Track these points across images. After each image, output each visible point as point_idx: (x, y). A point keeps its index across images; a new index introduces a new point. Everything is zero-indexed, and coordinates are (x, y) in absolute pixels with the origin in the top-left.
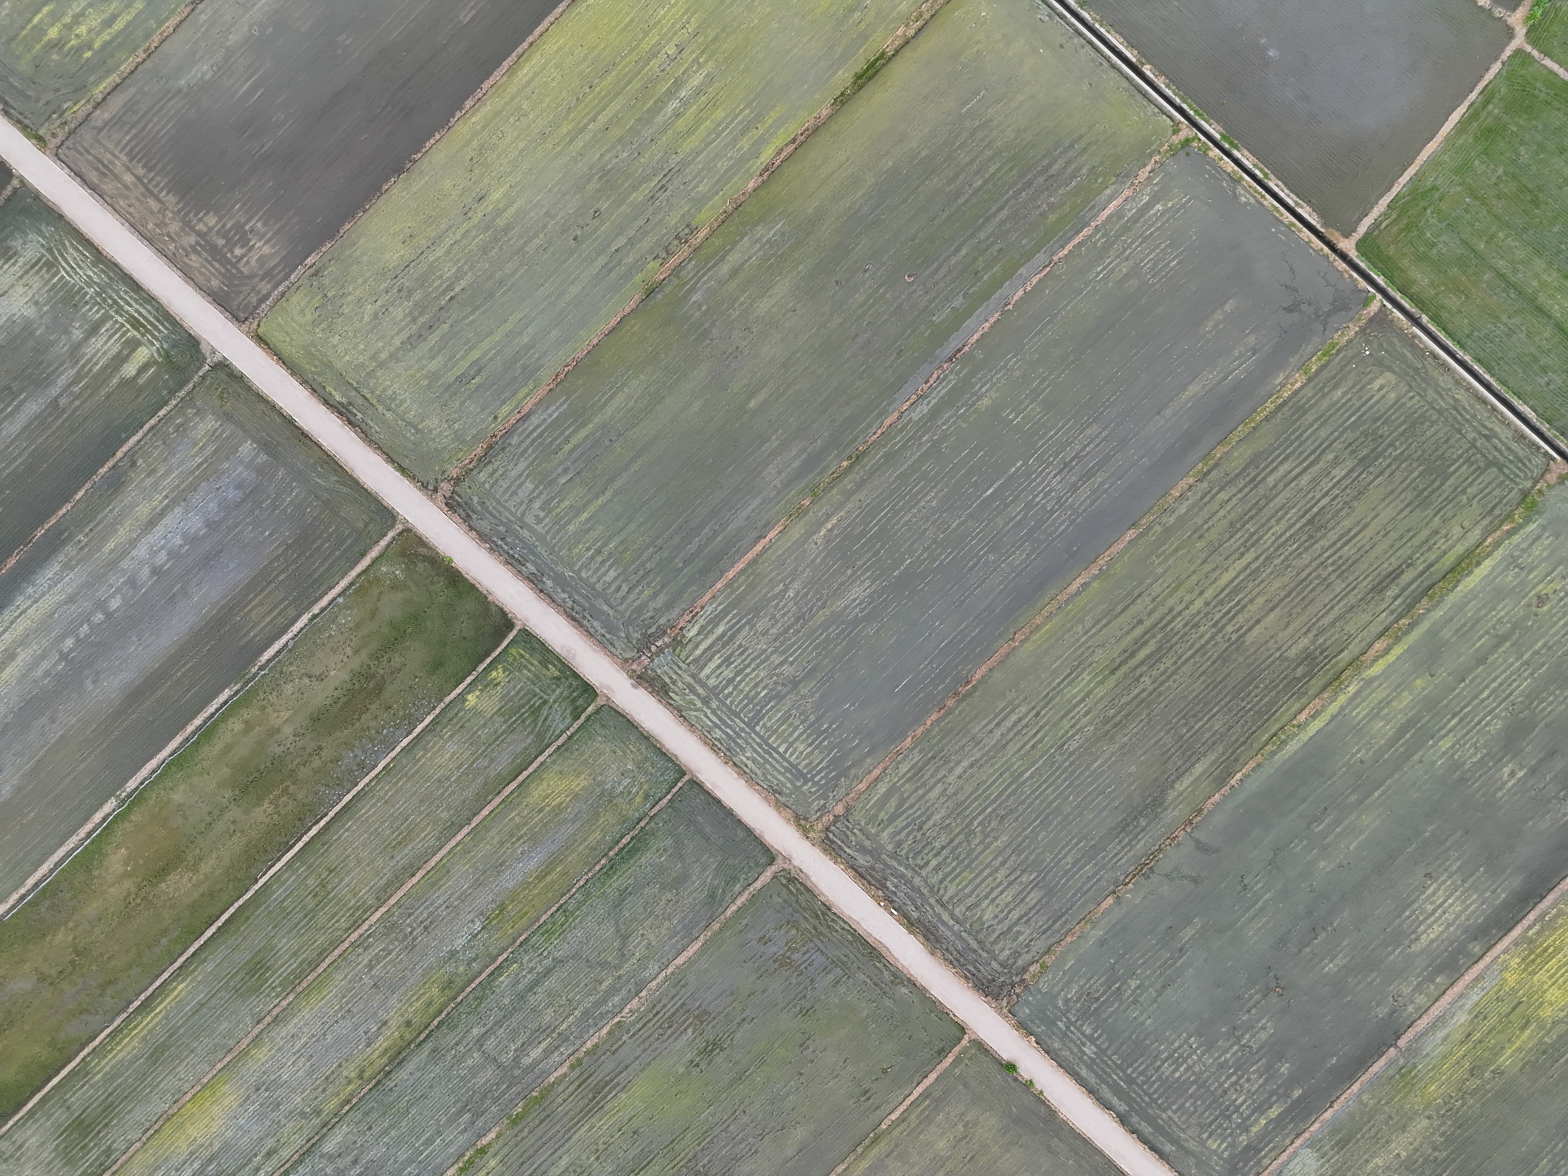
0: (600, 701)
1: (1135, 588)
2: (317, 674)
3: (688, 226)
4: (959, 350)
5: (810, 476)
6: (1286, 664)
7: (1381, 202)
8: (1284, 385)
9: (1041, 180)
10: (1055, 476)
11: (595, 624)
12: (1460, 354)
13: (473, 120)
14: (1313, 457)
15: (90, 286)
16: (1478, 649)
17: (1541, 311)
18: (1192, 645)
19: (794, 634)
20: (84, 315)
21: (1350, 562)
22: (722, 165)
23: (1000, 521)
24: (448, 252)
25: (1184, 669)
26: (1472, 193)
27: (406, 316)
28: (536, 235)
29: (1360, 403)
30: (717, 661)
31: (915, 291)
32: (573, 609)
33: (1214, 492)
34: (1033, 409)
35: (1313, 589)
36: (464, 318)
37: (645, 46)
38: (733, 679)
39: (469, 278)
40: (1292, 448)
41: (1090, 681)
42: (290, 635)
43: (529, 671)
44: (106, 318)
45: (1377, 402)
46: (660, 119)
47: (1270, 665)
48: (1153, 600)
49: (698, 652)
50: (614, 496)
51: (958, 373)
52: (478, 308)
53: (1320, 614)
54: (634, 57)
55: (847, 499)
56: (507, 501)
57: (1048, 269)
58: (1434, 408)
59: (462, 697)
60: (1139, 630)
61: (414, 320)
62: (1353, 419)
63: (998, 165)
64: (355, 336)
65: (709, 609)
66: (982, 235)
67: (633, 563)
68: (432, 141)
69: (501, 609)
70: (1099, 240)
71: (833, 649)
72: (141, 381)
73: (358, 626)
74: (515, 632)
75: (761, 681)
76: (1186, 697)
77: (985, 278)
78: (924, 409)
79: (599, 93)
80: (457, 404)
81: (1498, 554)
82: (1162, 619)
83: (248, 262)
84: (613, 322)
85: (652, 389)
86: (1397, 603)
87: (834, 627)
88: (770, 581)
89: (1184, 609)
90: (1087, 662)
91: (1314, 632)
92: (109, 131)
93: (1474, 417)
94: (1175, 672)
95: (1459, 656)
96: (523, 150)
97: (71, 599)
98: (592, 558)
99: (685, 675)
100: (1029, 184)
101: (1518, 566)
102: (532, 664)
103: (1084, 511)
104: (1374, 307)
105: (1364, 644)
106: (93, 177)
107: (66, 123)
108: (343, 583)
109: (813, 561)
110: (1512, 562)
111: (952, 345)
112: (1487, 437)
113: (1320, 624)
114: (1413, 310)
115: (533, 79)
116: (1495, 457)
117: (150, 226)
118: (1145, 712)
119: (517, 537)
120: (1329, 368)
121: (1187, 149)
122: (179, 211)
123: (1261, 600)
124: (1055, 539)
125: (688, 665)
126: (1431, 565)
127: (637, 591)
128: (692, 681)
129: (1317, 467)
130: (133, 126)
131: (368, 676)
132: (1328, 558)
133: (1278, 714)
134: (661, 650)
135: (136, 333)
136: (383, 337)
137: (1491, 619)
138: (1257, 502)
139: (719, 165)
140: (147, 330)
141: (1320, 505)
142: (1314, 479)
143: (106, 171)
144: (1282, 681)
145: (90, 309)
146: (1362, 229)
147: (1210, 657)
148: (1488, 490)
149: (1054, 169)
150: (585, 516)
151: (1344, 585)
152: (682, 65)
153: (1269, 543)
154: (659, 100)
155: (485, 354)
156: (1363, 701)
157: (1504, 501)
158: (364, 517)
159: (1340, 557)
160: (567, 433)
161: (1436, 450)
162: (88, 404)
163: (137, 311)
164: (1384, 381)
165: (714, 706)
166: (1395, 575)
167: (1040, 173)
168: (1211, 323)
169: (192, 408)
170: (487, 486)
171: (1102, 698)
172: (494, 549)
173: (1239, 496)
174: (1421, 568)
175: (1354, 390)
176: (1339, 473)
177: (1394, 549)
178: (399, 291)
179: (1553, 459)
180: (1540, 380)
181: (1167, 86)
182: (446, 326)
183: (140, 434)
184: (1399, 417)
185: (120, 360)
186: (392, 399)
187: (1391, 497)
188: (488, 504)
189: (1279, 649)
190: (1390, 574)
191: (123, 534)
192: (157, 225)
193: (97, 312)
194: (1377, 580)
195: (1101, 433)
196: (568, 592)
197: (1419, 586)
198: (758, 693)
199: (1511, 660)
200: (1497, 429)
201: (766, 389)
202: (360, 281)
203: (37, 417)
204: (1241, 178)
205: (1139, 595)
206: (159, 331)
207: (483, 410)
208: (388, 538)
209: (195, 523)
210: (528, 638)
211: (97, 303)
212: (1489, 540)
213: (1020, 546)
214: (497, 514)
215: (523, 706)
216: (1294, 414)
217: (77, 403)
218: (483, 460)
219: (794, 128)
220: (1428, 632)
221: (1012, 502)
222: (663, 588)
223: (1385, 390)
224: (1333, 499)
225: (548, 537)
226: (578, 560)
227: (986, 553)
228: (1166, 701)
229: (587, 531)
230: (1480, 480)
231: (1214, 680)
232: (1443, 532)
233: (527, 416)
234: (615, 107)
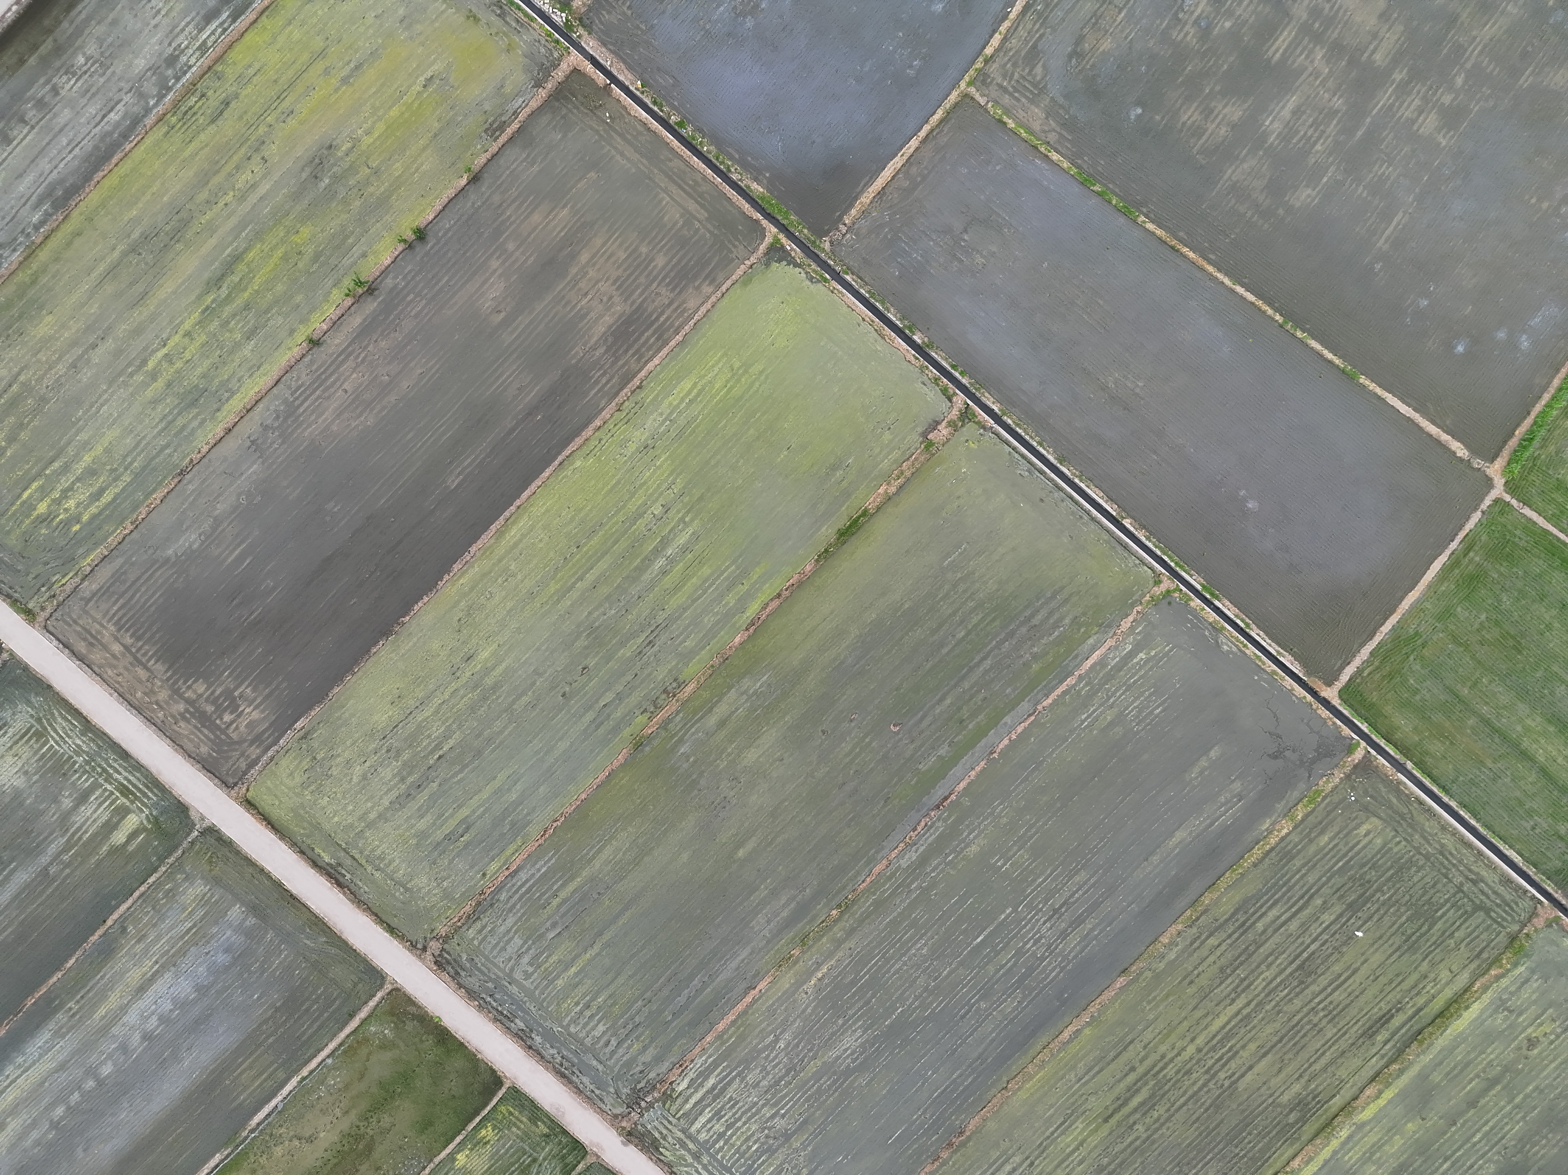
0: (590, 1160)
1: (1127, 1034)
2: (307, 1135)
3: (675, 680)
4: (946, 798)
5: (800, 925)
6: (1279, 1110)
7: (1362, 651)
8: (1271, 832)
9: (1024, 630)
10: (1045, 923)
11: (585, 1080)
12: (1446, 799)
13: (461, 581)
14: (1301, 902)
15: (78, 755)
16: (1469, 1092)
17: (1526, 756)
18: (1185, 1092)
19: (786, 1086)
20: (74, 784)
21: (1340, 1007)
22: (708, 620)
23: (991, 969)
24: (437, 712)
25: (1177, 1116)
26: (1455, 640)
27: (394, 776)
28: (524, 693)
29: (1347, 848)
30: (707, 1114)
31: (901, 740)
32: (561, 1065)
33: (1203, 937)
34: (1022, 856)
35: (1305, 1035)
36: (453, 777)
37: (632, 507)
38: (725, 1133)
39: (457, 736)
40: (1280, 894)
41: (1083, 1130)
42: (279, 1098)
43: (519, 1128)
44: (95, 786)
45: (1364, 847)
46: (647, 577)
47: (1263, 1111)
48: (1145, 1047)
49: (688, 1106)
50: (602, 950)
51: (945, 820)
52: (467, 766)
53: (1312, 1060)
54: (621, 517)
55: (837, 948)
56: (495, 957)
57: (1033, 718)
58: (1420, 853)
59: (451, 1157)
60: (1132, 1078)
61: (403, 780)
62: (1340, 864)
63: (979, 617)
64: (344, 798)
65: (699, 1062)
66: (966, 685)
67: (622, 1017)
68: (420, 604)
69: (491, 1069)
70: (1083, 688)
71: (826, 1101)
72: (131, 848)
73: (347, 1087)
74: (504, 1090)
75: (753, 1135)
76: (1179, 1144)
77: (970, 726)
78: (913, 856)
79: (586, 553)
80: (446, 862)
81: (1487, 998)
82: (1154, 1066)
83: (237, 728)
84: (602, 776)
85: (640, 841)
86: (1387, 1047)
87: (825, 1078)
88: (761, 1032)
89: (1176, 1056)
90: (1081, 1110)
91: (1306, 1078)
92: (97, 602)
93: (1460, 861)
94: (1168, 1119)
95: (1450, 1100)
96: (511, 610)
97: (62, 1067)
98: (581, 1012)
99: (675, 1130)
100: (1012, 634)
101: (1507, 1009)
102: (521, 1122)
103: (1075, 957)
104: (1359, 755)
105: (1355, 1089)
106: (81, 647)
107: (54, 596)
108: (332, 1046)
109: (804, 1011)
110: (1500, 1005)
111: (939, 793)
112: (1474, 882)
113: (1312, 1069)
114: (1398, 756)
115: (520, 540)
116: (1481, 900)
117: (139, 694)
118: (1139, 1160)
119: (506, 994)
120: (1315, 814)
121: (1169, 599)
122: (168, 679)
123: (1252, 1047)
124: (1045, 986)
125: (679, 1119)
126: (1420, 1010)
127: (626, 1045)
128: (682, 1136)
129: (1306, 912)
130: (121, 596)
131: (358, 1138)
132: (1319, 1003)
133: (1271, 1160)
134: (651, 1105)
135: (125, 800)
136: (372, 797)
137: (1481, 1062)
138: (1247, 948)
139: (706, 620)
140: (136, 797)
141: (1310, 950)
142: (1303, 924)
143: (93, 641)
144: (1275, 1127)
145: (80, 778)
146: (1345, 677)
147: (1203, 1104)
148: (1476, 934)
149: (1035, 621)
150: (573, 970)
151: (1335, 1030)
152: (669, 524)
153: (1260, 988)
154: (646, 558)
155: (474, 812)
156: (1356, 1145)
157: (1492, 945)
158: (353, 977)
159: (1331, 1003)
160: (555, 887)
161: (1422, 896)
162: (77, 873)
163: (126, 778)
164: (1369, 827)
165: (705, 1162)
166: (1385, 1019)
167: (1022, 624)
168: (1196, 770)
169: (182, 874)
170: (476, 942)
171: (1095, 1147)
172: (483, 1007)
173: (1229, 941)
174: (1410, 1013)
175: (1341, 836)
176: (1327, 918)
177: (1384, 994)
178: (388, 751)
179: (1541, 902)
180: (1525, 824)
181: (1148, 538)
182: (435, 785)
183: (130, 901)
184: (1386, 863)
185: (110, 827)
186: (381, 859)
187: (1381, 942)
188: (477, 960)
189: (1271, 1096)
190: (1380, 1019)
191: (113, 1000)
192: (145, 694)
193: (86, 780)
194: (1367, 1025)
195: (1089, 879)
196: (557, 1048)
197: (1409, 1030)
198: (750, 1148)
199: (1502, 1103)
200: (1484, 873)
201: (754, 838)
202: (348, 743)
203: (27, 886)
204: (1223, 628)
205: (1131, 1042)
206: (149, 798)
207: (472, 867)
208: (376, 999)
209: (185, 988)
210: (517, 1096)
211: (85, 772)
212: (1478, 985)
213: (1012, 993)
214: (486, 971)
215: (513, 1164)
216: (1281, 860)
217: (68, 871)
218: (471, 918)
219: (778, 584)
220: (1419, 1074)
221: (1003, 949)
222: (651, 1042)
223: (1371, 836)
224: (1323, 945)
225: (537, 992)
226: (567, 1015)
227: (977, 1001)
228: (1160, 1149)
229: (576, 985)
230: (1467, 925)
231: (1207, 1128)
232: (1432, 976)
233: (516, 872)
234: (603, 565)
